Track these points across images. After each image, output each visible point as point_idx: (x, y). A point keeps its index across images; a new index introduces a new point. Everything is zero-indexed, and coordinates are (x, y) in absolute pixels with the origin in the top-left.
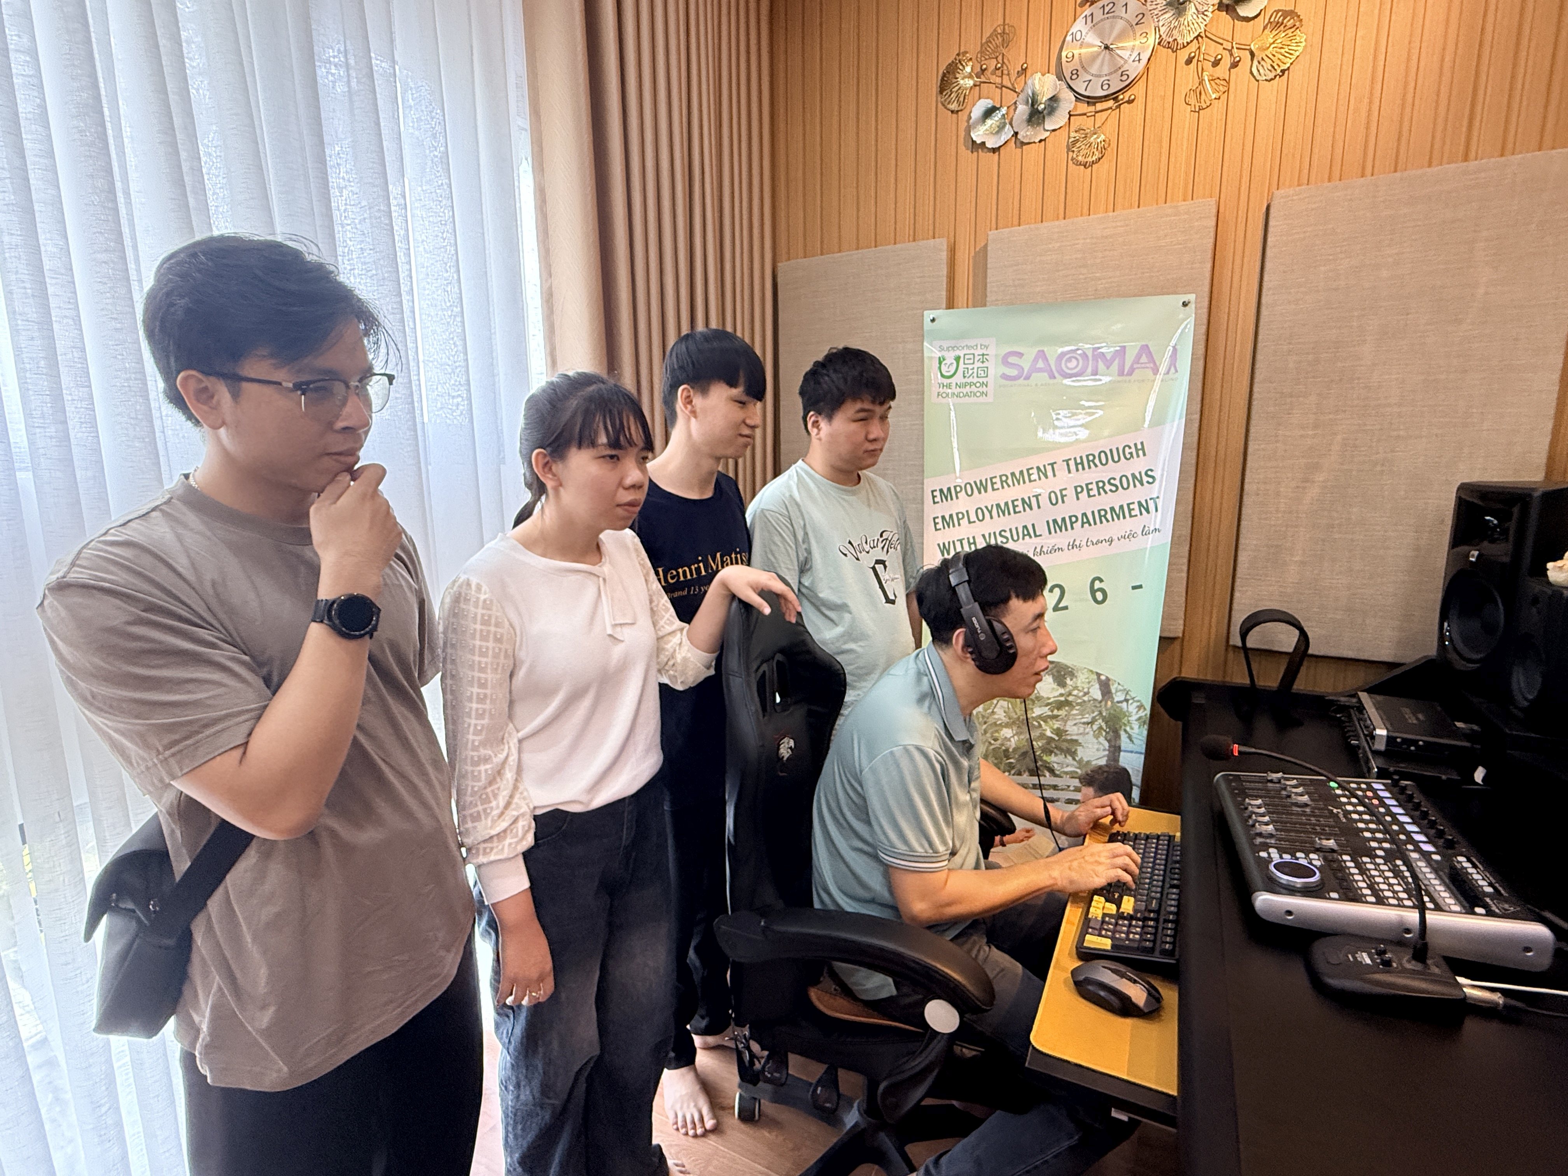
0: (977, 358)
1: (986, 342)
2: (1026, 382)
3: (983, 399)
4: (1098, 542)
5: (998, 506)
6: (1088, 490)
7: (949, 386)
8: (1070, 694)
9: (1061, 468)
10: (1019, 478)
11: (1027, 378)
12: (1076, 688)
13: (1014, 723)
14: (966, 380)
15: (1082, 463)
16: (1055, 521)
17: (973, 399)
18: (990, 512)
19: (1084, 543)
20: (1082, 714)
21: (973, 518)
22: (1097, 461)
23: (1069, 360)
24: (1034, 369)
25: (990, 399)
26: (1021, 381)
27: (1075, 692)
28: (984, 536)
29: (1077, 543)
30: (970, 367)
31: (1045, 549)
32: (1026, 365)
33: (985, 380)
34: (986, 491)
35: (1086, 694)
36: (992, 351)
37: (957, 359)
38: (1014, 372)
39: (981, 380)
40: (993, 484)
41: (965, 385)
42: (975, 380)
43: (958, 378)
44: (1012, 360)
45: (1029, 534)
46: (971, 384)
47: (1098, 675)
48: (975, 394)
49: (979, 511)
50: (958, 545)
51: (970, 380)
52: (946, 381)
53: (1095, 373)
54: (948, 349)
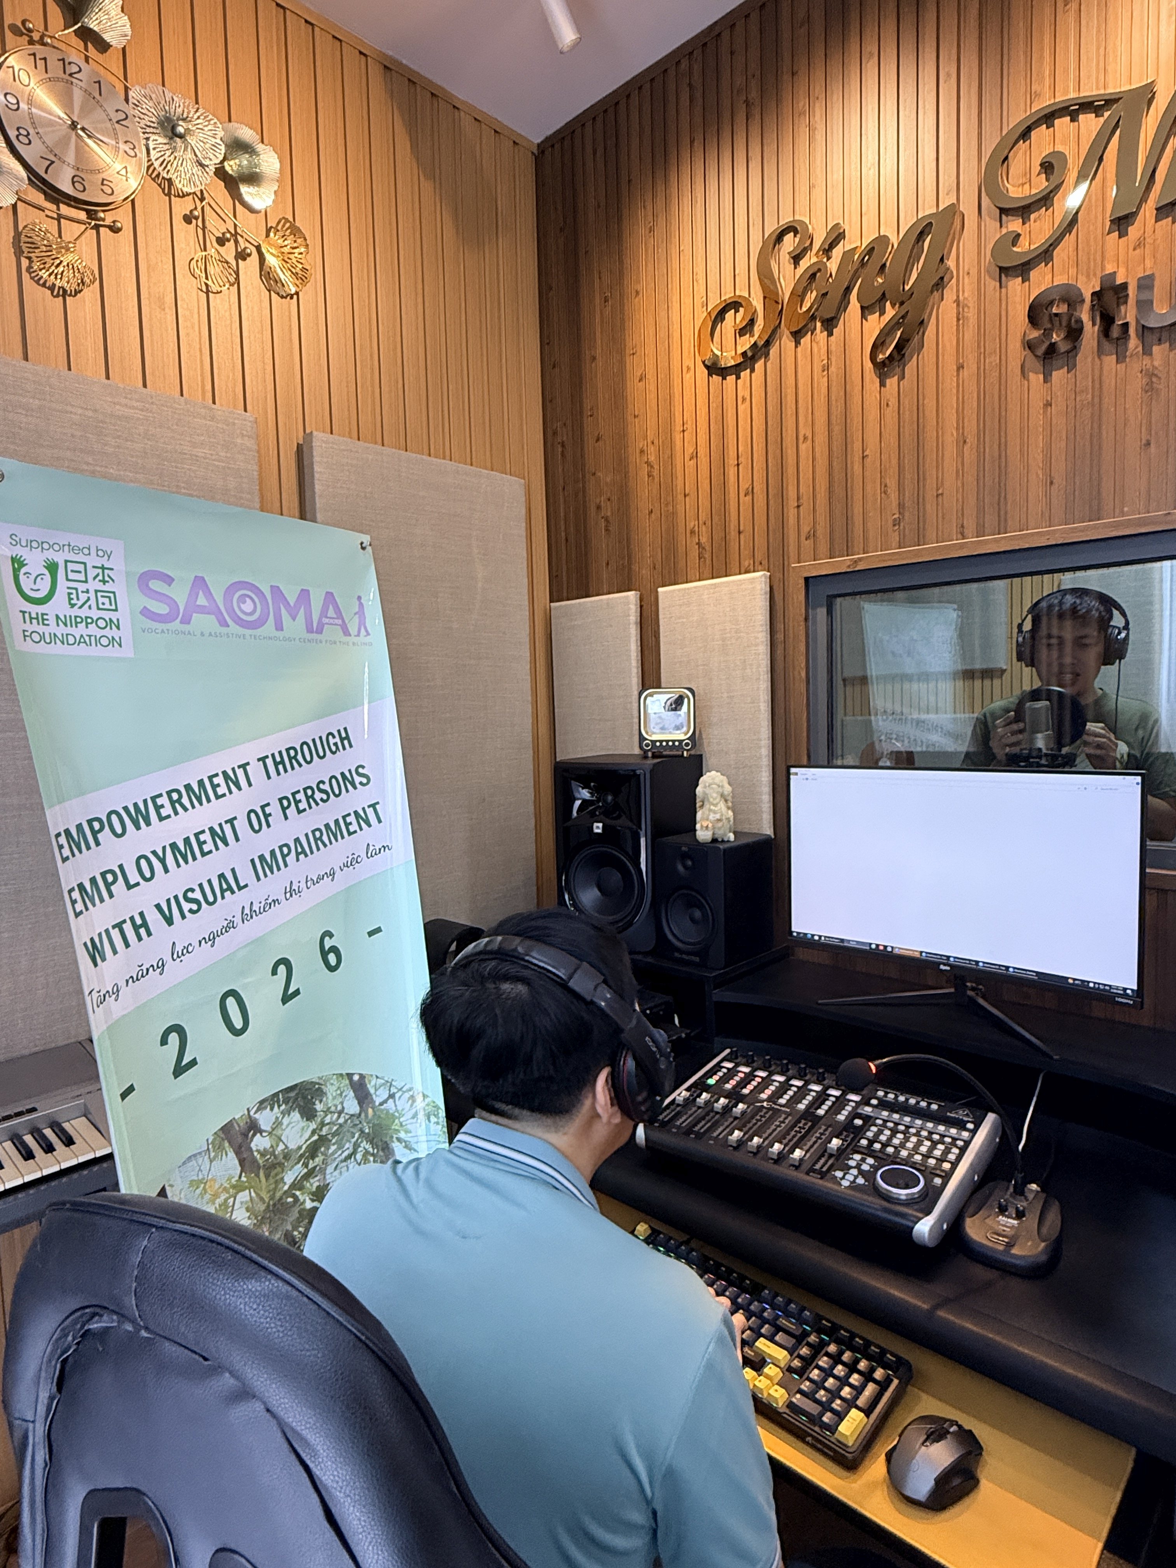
0: (92, 573)
1: (106, 544)
2: (186, 628)
3: (113, 652)
4: (321, 878)
5: (174, 846)
6: (297, 802)
7: (42, 619)
8: (323, 1124)
9: (256, 771)
10: (198, 793)
11: (186, 621)
12: (327, 1111)
14: (75, 612)
15: (282, 762)
16: (262, 858)
17: (95, 651)
18: (163, 861)
19: (303, 885)
20: (340, 1147)
21: (134, 878)
22: (300, 757)
23: (241, 599)
24: (193, 608)
27: (328, 1120)
28: (158, 907)
29: (295, 887)
30: (82, 587)
31: (255, 908)
32: (180, 596)
33: (114, 616)
34: (148, 823)
35: (340, 1113)
36: (117, 563)
37: (52, 568)
38: (162, 609)
39: (107, 615)
40: (158, 808)
41: (76, 621)
42: (95, 614)
43: (58, 606)
44: (155, 585)
45: (230, 888)
46: (88, 621)
47: (350, 1076)
48: (98, 641)
49: (143, 862)
50: (115, 934)
51: (84, 613)
52: (35, 609)
53: (279, 627)
54: (29, 544)
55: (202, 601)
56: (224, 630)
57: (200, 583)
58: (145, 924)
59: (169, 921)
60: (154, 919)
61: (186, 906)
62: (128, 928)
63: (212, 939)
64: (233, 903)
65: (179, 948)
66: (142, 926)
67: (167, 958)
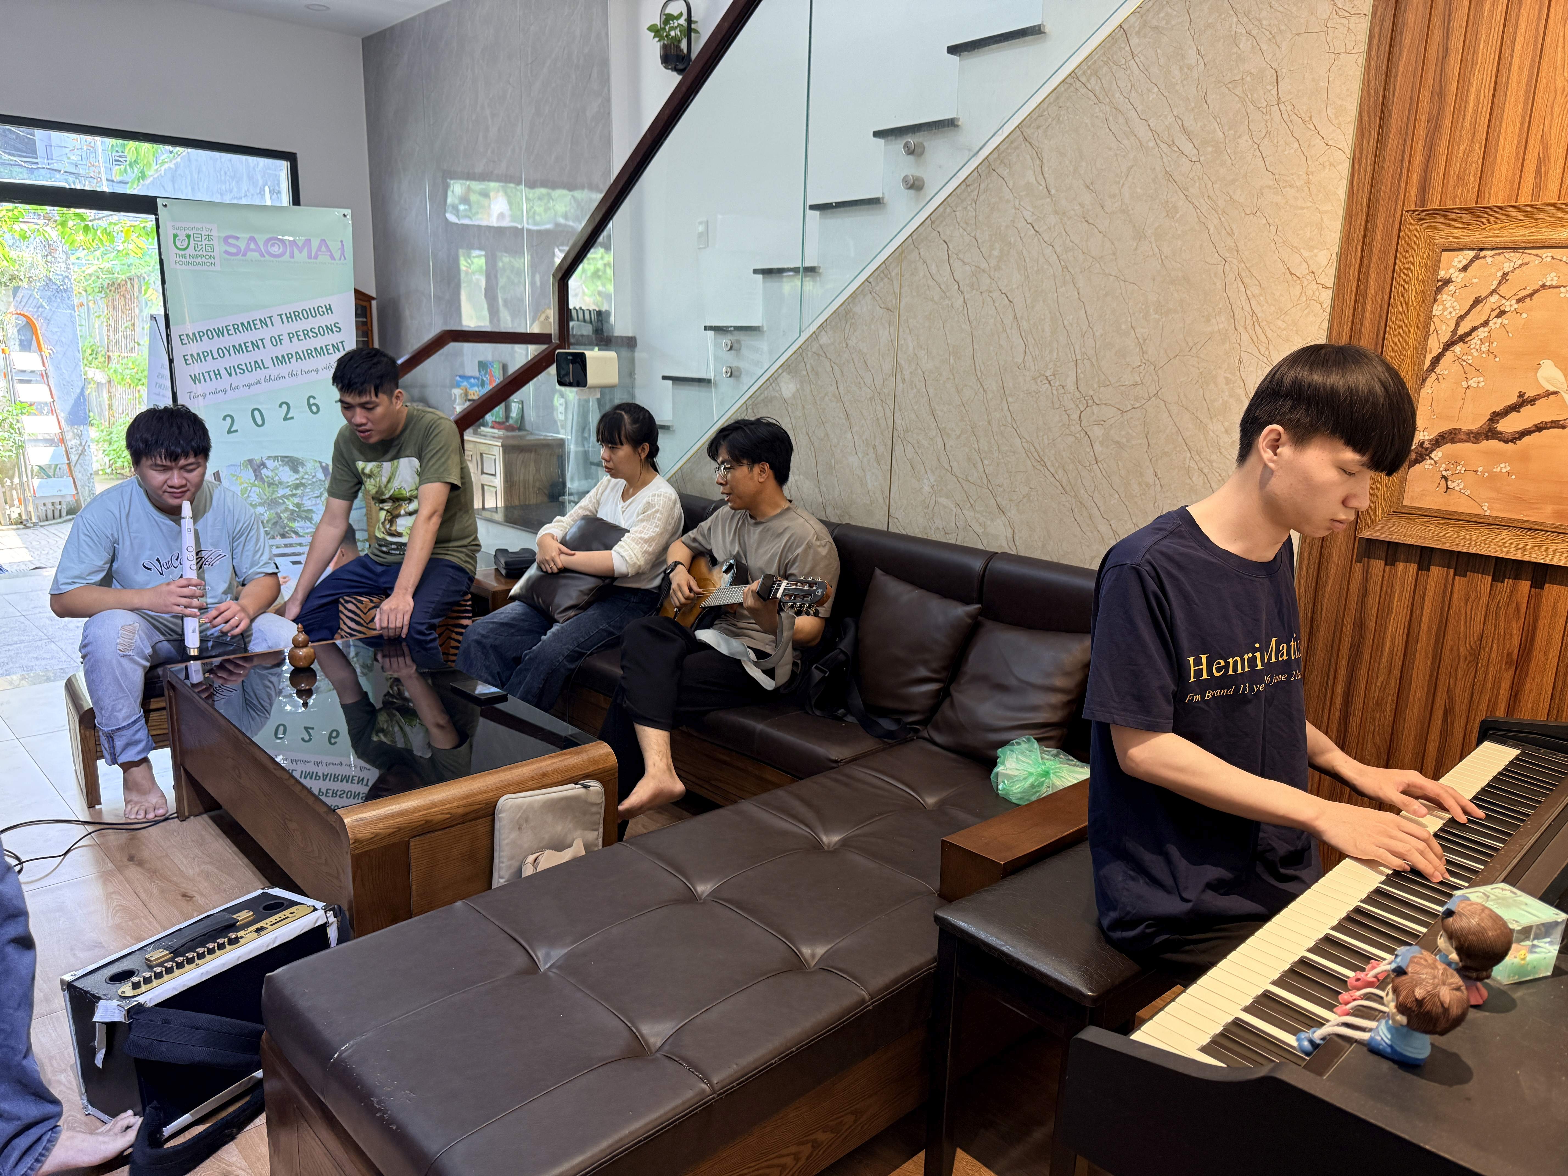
0: (204, 237)
1: (209, 226)
2: (243, 258)
3: (212, 268)
4: (309, 371)
5: (234, 346)
6: (298, 336)
7: (184, 256)
8: (303, 478)
9: (277, 320)
10: (248, 326)
11: (244, 255)
12: (306, 473)
13: (265, 502)
14: (197, 253)
15: (291, 317)
16: (277, 357)
17: (204, 268)
18: (229, 351)
19: (299, 373)
20: (313, 491)
21: (216, 355)
22: (301, 316)
23: (273, 245)
25: (218, 268)
26: (240, 257)
27: (306, 476)
28: (226, 369)
29: (295, 372)
30: (200, 243)
31: (272, 377)
32: (242, 245)
33: (212, 254)
34: (223, 336)
35: (314, 477)
36: (215, 233)
37: (188, 236)
38: (234, 250)
39: (209, 254)
40: (228, 330)
41: (197, 256)
42: (205, 253)
43: (191, 251)
44: (231, 241)
45: (259, 367)
46: (201, 256)
47: (320, 463)
48: (206, 264)
49: (220, 351)
50: (206, 375)
51: (200, 253)
52: (181, 253)
53: (292, 256)
54: (180, 229)
55: (252, 246)
56: (263, 259)
57: (252, 239)
58: (219, 374)
59: (230, 375)
60: (223, 372)
61: (238, 371)
62: (212, 374)
63: (249, 386)
64: (260, 374)
65: (233, 386)
66: (218, 374)
67: (228, 389)
